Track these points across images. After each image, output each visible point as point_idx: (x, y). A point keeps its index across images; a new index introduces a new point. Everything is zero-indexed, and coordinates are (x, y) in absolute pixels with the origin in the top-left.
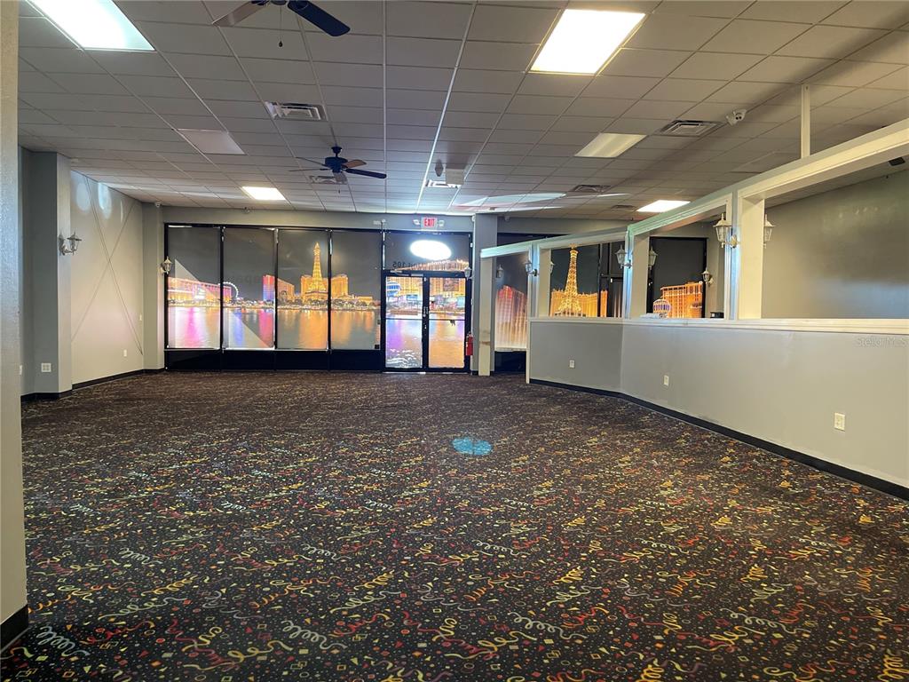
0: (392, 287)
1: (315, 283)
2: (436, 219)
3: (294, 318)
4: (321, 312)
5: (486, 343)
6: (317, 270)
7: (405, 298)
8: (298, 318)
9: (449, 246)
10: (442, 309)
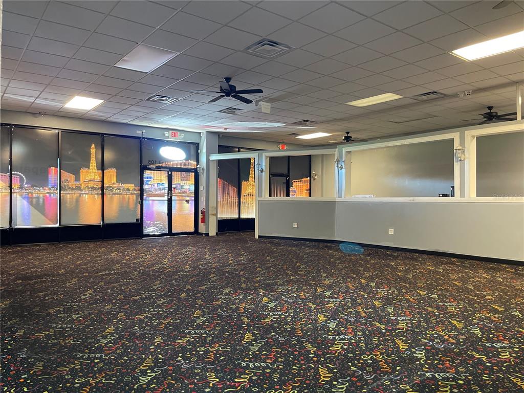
0: (147, 178)
1: (91, 174)
2: (179, 133)
3: (74, 200)
4: (96, 196)
5: (214, 215)
6: (93, 164)
7: (156, 185)
8: (77, 201)
9: (184, 150)
10: (180, 193)
